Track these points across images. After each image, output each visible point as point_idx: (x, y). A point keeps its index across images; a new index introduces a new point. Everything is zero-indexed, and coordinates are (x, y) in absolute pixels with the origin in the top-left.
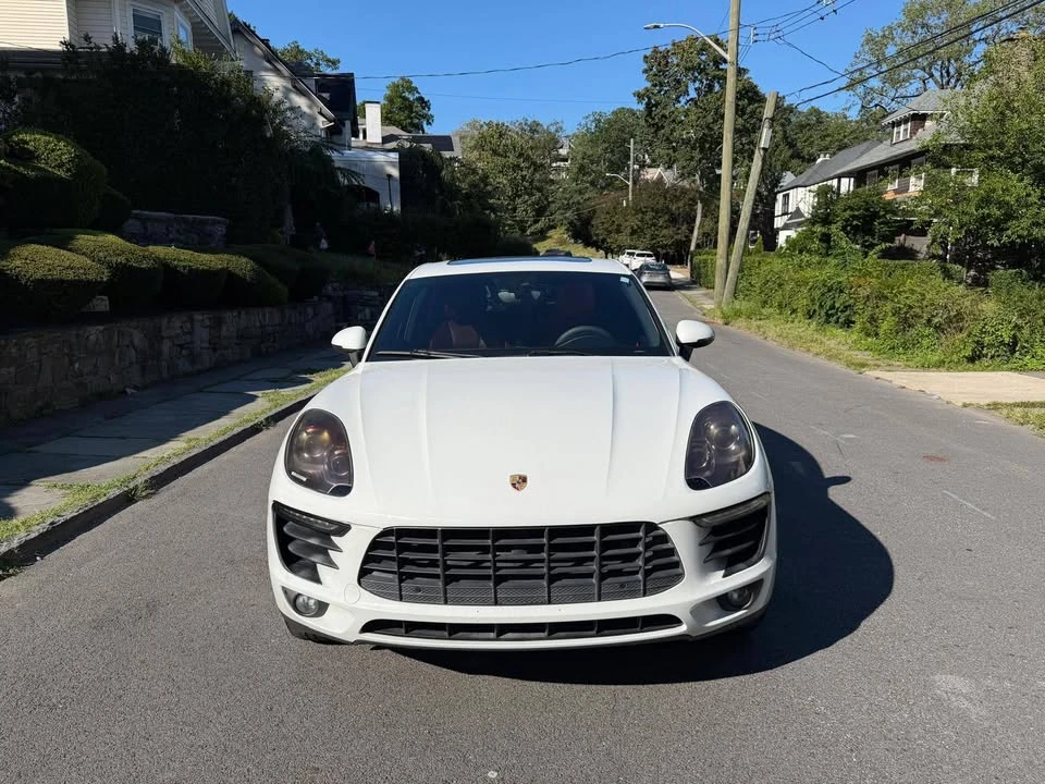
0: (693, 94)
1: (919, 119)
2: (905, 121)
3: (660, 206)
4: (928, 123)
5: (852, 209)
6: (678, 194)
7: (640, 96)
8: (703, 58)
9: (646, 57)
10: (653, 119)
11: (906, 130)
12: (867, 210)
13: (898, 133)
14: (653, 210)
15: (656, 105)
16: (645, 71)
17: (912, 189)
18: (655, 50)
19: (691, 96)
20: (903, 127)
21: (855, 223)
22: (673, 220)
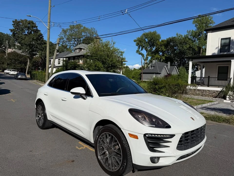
0: (26, 33)
1: (81, 49)
2: (78, 49)
3: (16, 59)
4: (82, 50)
5: (72, 65)
6: (21, 56)
7: (11, 30)
8: (29, 25)
9: (13, 21)
10: (15, 37)
11: (78, 51)
12: (75, 65)
13: (77, 51)
14: (14, 59)
15: (16, 34)
16: (13, 25)
17: (80, 62)
18: (16, 20)
19: (26, 34)
20: (77, 50)
21: (72, 68)
22: (21, 63)
